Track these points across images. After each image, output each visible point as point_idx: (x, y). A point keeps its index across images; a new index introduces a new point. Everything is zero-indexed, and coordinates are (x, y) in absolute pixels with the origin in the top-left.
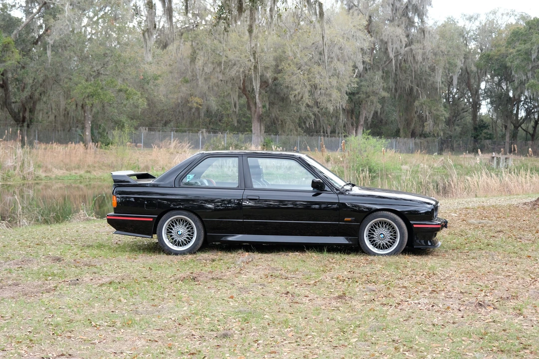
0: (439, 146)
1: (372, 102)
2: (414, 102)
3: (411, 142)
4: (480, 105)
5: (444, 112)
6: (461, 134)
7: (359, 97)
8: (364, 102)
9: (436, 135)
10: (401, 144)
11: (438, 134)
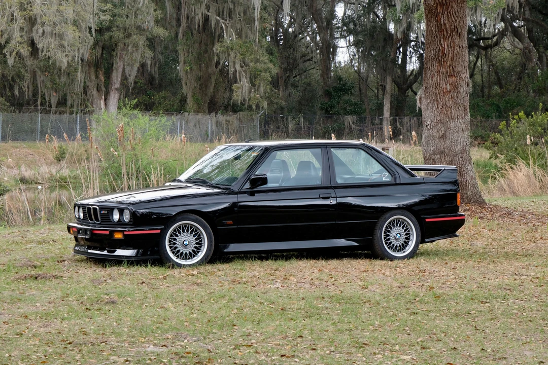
0: (261, 127)
1: (136, 46)
2: (213, 44)
3: (209, 121)
4: (335, 47)
5: (271, 65)
6: (300, 103)
7: (111, 37)
8: (120, 46)
9: (254, 107)
10: (191, 125)
11: (258, 106)
